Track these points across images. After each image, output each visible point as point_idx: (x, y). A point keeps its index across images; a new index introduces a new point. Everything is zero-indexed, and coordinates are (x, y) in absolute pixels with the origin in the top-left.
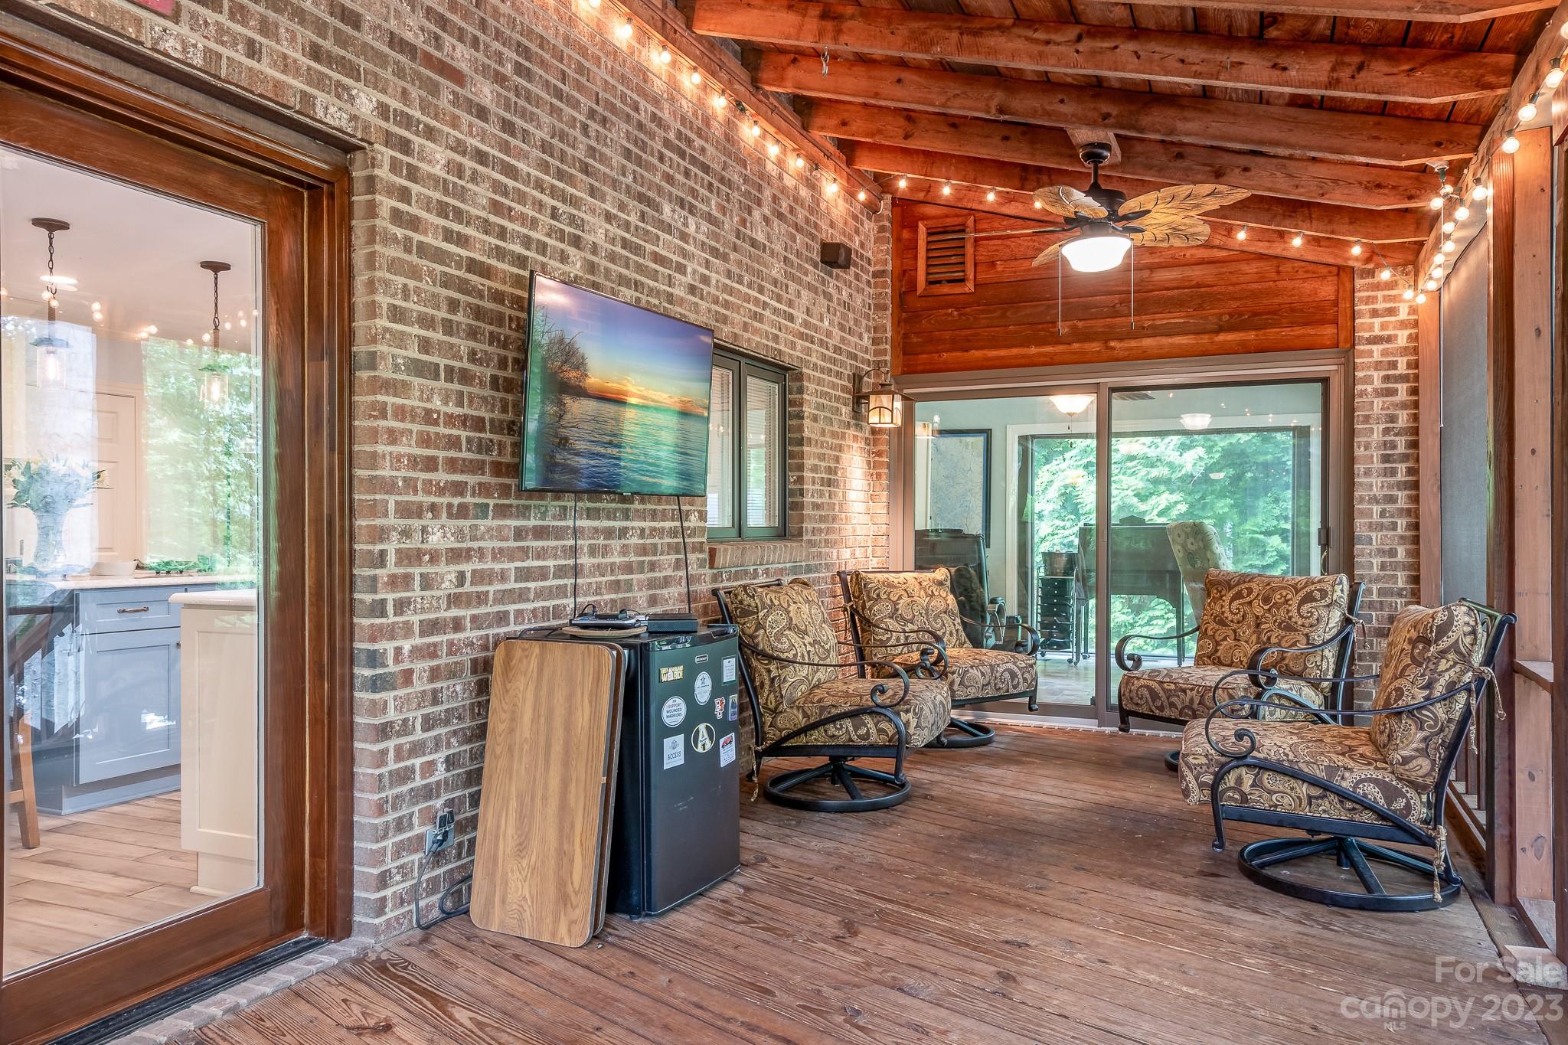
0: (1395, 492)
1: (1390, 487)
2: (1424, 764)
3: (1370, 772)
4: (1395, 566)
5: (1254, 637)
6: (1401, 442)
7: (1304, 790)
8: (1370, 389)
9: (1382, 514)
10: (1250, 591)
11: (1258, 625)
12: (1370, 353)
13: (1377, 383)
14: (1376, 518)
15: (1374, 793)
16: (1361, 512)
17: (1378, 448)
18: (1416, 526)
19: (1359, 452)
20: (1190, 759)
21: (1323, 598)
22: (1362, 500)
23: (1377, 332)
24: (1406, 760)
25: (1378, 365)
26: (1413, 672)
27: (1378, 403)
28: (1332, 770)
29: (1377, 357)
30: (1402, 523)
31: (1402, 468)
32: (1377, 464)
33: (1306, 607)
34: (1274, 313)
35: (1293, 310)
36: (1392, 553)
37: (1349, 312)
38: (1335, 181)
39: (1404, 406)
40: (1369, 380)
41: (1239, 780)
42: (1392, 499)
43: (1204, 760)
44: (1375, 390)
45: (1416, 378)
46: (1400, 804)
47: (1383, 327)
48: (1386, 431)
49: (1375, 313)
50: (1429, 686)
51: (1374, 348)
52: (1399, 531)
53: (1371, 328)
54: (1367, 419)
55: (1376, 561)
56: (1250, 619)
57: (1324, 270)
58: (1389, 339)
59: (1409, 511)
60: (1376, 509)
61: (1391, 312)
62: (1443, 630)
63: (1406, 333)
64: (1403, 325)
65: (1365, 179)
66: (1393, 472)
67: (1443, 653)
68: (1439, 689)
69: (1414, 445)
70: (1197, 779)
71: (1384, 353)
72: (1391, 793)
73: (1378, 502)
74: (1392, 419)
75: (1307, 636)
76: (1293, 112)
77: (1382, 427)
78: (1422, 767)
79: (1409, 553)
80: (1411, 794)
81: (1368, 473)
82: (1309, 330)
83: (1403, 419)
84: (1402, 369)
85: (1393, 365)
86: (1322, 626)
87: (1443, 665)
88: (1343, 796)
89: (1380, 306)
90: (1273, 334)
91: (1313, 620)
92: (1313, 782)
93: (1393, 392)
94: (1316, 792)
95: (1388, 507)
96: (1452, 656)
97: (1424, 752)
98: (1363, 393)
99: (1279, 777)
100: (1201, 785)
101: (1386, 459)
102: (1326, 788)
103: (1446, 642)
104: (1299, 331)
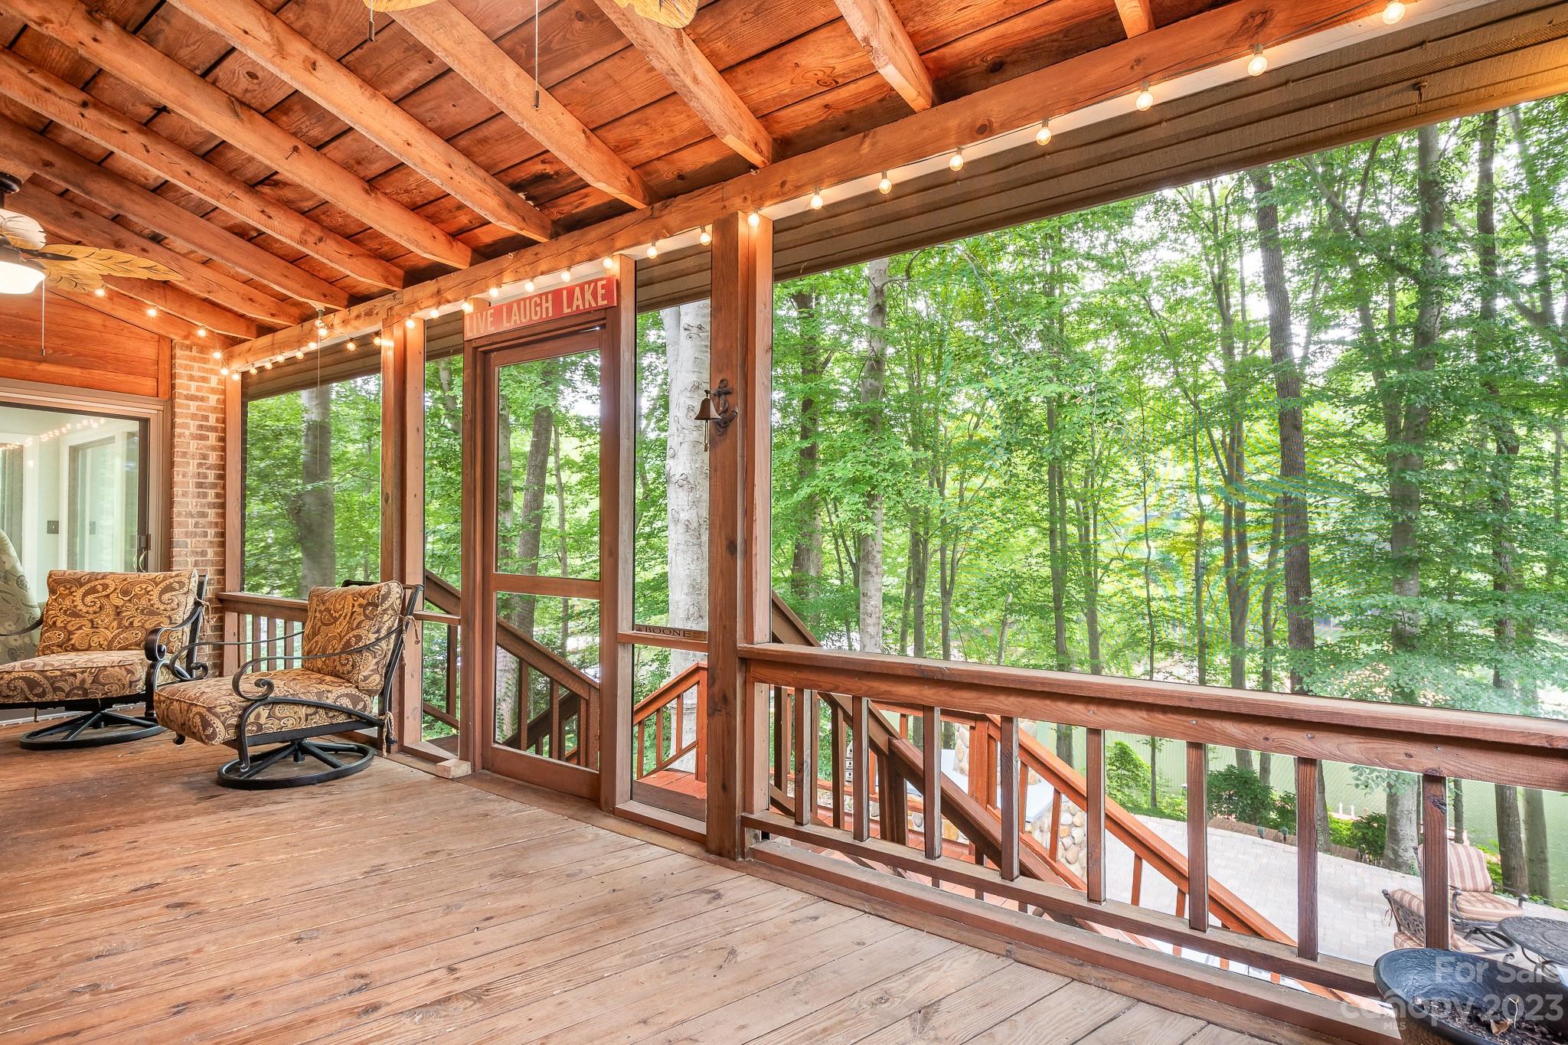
0: (206, 510)
1: (203, 506)
2: (377, 677)
3: (343, 690)
4: (206, 563)
5: (115, 624)
6: (211, 477)
7: (303, 711)
8: (187, 432)
9: (196, 525)
10: (105, 587)
11: (118, 614)
12: (188, 407)
13: (193, 430)
14: (191, 528)
15: (346, 703)
16: (180, 524)
17: (193, 476)
18: (223, 535)
19: (177, 478)
20: (218, 710)
21: (181, 588)
22: (179, 514)
23: (193, 392)
24: (366, 678)
25: (194, 417)
26: (367, 624)
27: (194, 444)
28: (320, 694)
29: (193, 410)
30: (211, 532)
31: (212, 493)
32: (192, 489)
33: (166, 597)
34: (101, 358)
35: (118, 360)
36: (204, 553)
37: (168, 372)
38: (220, 286)
39: (214, 449)
40: (186, 426)
41: (258, 716)
42: (203, 515)
43: (230, 708)
44: (191, 434)
45: (224, 430)
46: (360, 706)
47: (198, 389)
48: (200, 465)
49: (191, 378)
50: (378, 631)
51: (191, 403)
52: (209, 538)
53: (188, 388)
54: (184, 454)
55: (191, 560)
56: (109, 609)
57: (147, 335)
58: (202, 399)
59: (216, 524)
60: (191, 521)
61: (204, 380)
62: (385, 597)
63: (216, 397)
64: (213, 391)
65: (242, 292)
66: (205, 495)
67: (385, 611)
68: (383, 632)
69: (222, 477)
70: (223, 723)
71: (198, 408)
72: (355, 700)
73: (192, 516)
74: (205, 457)
75: (170, 617)
76: (227, 234)
77: (197, 462)
78: (376, 681)
79: (216, 554)
80: (367, 698)
81: (185, 494)
82: (131, 378)
83: (213, 458)
84: (212, 422)
85: (206, 418)
86: (182, 609)
87: (386, 617)
88: (327, 708)
89: (196, 373)
90: (97, 374)
91: (174, 605)
92: (309, 705)
93: (206, 438)
94: (311, 710)
95: (201, 520)
96: (390, 612)
97: (376, 671)
98: (181, 435)
99: (287, 707)
100: (227, 728)
101: (200, 485)
102: (318, 706)
103: (386, 605)
104: (121, 377)
